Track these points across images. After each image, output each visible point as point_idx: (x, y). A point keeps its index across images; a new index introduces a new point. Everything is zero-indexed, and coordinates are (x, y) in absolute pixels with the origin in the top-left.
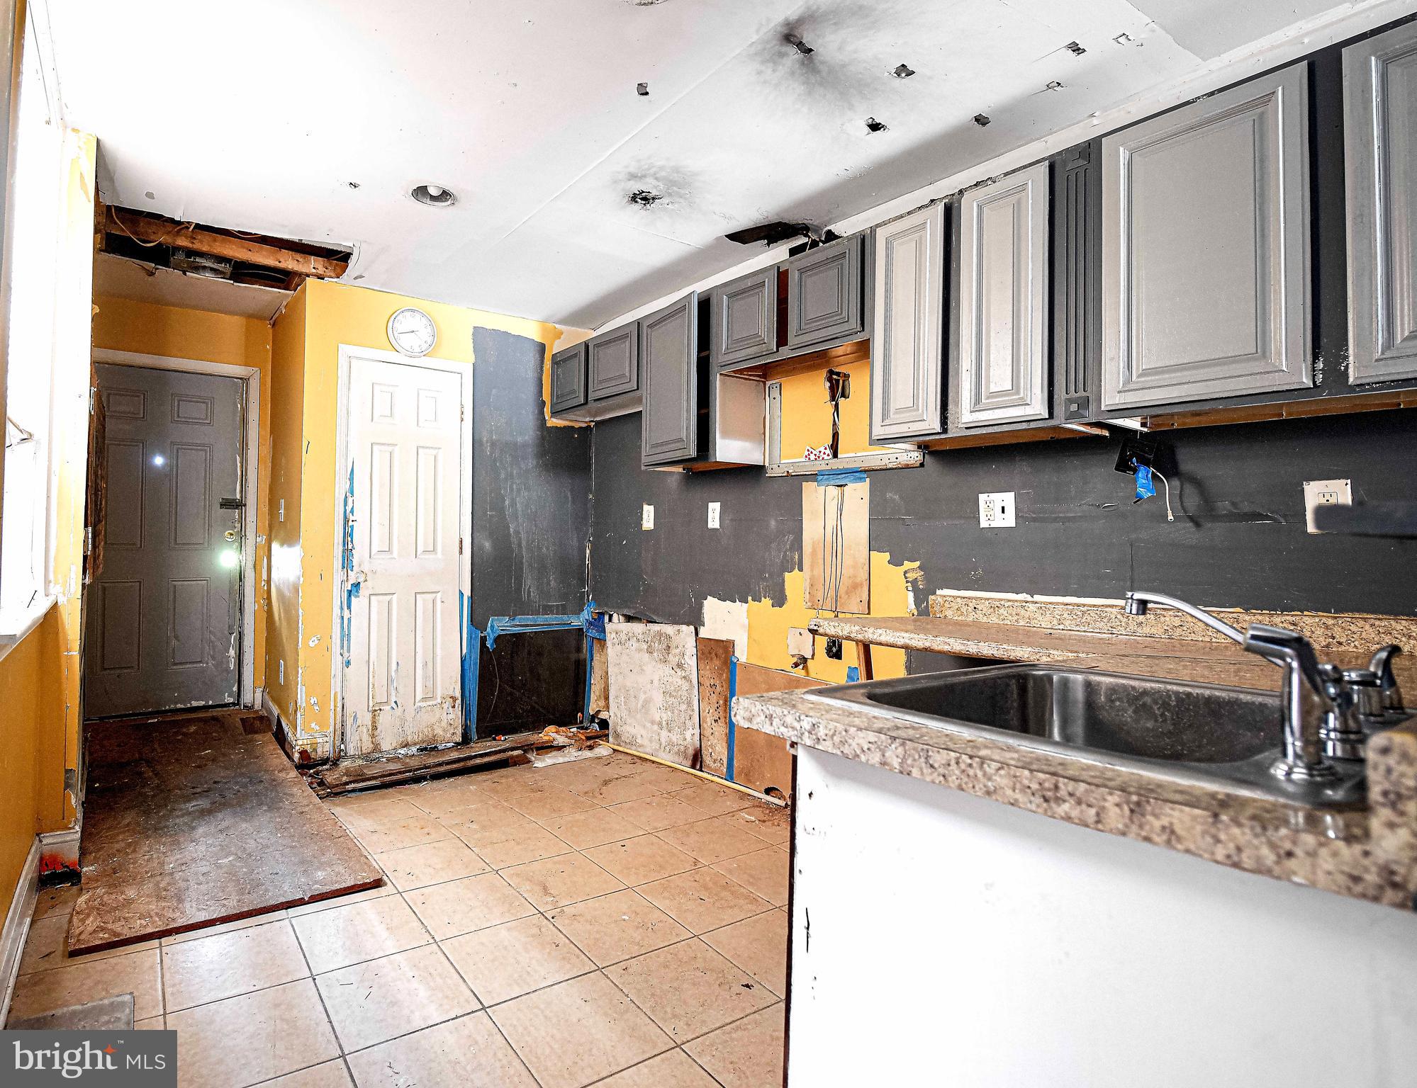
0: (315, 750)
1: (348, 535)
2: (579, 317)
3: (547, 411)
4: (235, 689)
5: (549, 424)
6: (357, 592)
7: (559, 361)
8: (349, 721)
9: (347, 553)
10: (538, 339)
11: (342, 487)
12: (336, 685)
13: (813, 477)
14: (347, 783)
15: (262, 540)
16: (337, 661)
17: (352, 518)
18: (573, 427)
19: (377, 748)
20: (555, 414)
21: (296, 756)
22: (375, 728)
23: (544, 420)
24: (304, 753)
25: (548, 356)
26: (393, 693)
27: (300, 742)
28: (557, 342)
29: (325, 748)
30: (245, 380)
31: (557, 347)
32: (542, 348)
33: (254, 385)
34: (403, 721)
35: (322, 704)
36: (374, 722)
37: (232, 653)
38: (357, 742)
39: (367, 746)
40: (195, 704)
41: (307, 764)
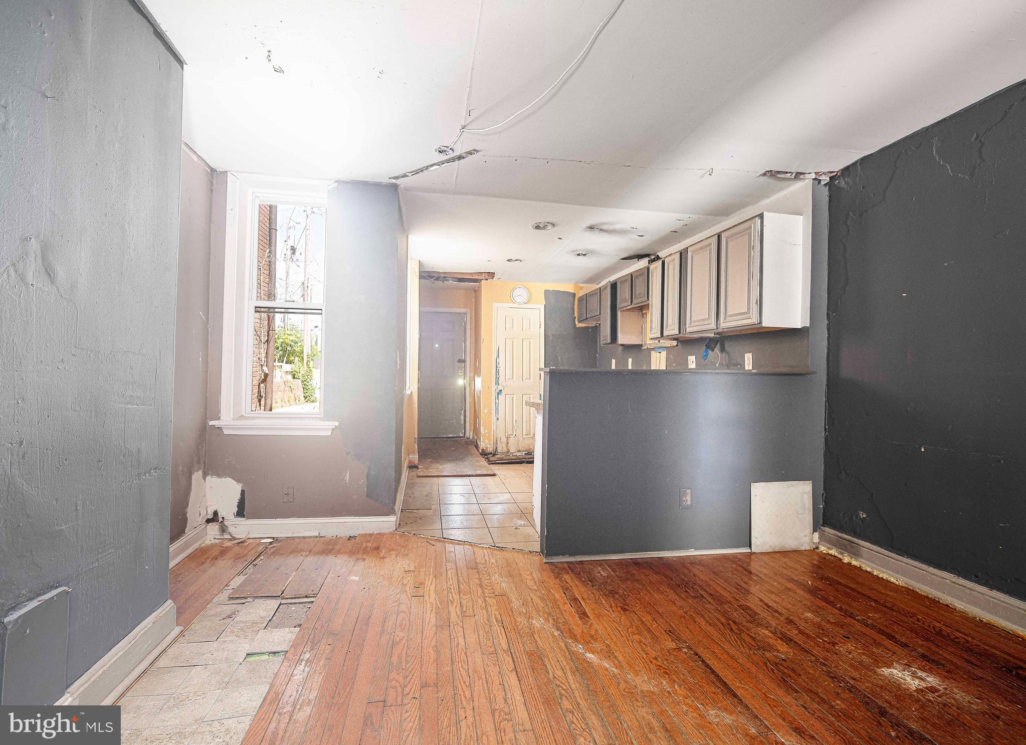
0: (487, 449)
1: (497, 372)
2: (591, 280)
3: (576, 320)
4: (463, 431)
5: (577, 326)
6: (501, 393)
7: (580, 299)
8: (498, 440)
9: (497, 379)
10: (572, 291)
11: (494, 356)
12: (494, 427)
13: (653, 349)
14: (497, 461)
15: (472, 375)
16: (494, 418)
17: (499, 366)
18: (588, 327)
19: (508, 451)
20: (580, 321)
21: (480, 451)
22: (508, 444)
23: (575, 325)
24: (483, 450)
25: (577, 298)
26: (515, 431)
27: (482, 446)
28: (581, 292)
29: (490, 449)
30: (465, 314)
31: (581, 294)
32: (574, 295)
33: (468, 315)
34: (518, 441)
35: (489, 433)
36: (507, 442)
37: (462, 417)
38: (501, 448)
39: (505, 450)
40: (450, 436)
41: (484, 454)
